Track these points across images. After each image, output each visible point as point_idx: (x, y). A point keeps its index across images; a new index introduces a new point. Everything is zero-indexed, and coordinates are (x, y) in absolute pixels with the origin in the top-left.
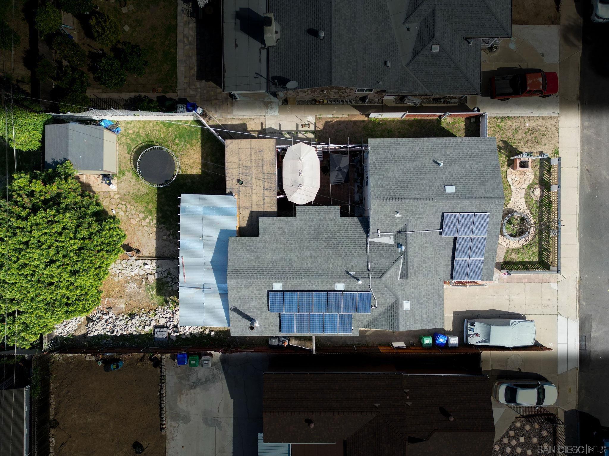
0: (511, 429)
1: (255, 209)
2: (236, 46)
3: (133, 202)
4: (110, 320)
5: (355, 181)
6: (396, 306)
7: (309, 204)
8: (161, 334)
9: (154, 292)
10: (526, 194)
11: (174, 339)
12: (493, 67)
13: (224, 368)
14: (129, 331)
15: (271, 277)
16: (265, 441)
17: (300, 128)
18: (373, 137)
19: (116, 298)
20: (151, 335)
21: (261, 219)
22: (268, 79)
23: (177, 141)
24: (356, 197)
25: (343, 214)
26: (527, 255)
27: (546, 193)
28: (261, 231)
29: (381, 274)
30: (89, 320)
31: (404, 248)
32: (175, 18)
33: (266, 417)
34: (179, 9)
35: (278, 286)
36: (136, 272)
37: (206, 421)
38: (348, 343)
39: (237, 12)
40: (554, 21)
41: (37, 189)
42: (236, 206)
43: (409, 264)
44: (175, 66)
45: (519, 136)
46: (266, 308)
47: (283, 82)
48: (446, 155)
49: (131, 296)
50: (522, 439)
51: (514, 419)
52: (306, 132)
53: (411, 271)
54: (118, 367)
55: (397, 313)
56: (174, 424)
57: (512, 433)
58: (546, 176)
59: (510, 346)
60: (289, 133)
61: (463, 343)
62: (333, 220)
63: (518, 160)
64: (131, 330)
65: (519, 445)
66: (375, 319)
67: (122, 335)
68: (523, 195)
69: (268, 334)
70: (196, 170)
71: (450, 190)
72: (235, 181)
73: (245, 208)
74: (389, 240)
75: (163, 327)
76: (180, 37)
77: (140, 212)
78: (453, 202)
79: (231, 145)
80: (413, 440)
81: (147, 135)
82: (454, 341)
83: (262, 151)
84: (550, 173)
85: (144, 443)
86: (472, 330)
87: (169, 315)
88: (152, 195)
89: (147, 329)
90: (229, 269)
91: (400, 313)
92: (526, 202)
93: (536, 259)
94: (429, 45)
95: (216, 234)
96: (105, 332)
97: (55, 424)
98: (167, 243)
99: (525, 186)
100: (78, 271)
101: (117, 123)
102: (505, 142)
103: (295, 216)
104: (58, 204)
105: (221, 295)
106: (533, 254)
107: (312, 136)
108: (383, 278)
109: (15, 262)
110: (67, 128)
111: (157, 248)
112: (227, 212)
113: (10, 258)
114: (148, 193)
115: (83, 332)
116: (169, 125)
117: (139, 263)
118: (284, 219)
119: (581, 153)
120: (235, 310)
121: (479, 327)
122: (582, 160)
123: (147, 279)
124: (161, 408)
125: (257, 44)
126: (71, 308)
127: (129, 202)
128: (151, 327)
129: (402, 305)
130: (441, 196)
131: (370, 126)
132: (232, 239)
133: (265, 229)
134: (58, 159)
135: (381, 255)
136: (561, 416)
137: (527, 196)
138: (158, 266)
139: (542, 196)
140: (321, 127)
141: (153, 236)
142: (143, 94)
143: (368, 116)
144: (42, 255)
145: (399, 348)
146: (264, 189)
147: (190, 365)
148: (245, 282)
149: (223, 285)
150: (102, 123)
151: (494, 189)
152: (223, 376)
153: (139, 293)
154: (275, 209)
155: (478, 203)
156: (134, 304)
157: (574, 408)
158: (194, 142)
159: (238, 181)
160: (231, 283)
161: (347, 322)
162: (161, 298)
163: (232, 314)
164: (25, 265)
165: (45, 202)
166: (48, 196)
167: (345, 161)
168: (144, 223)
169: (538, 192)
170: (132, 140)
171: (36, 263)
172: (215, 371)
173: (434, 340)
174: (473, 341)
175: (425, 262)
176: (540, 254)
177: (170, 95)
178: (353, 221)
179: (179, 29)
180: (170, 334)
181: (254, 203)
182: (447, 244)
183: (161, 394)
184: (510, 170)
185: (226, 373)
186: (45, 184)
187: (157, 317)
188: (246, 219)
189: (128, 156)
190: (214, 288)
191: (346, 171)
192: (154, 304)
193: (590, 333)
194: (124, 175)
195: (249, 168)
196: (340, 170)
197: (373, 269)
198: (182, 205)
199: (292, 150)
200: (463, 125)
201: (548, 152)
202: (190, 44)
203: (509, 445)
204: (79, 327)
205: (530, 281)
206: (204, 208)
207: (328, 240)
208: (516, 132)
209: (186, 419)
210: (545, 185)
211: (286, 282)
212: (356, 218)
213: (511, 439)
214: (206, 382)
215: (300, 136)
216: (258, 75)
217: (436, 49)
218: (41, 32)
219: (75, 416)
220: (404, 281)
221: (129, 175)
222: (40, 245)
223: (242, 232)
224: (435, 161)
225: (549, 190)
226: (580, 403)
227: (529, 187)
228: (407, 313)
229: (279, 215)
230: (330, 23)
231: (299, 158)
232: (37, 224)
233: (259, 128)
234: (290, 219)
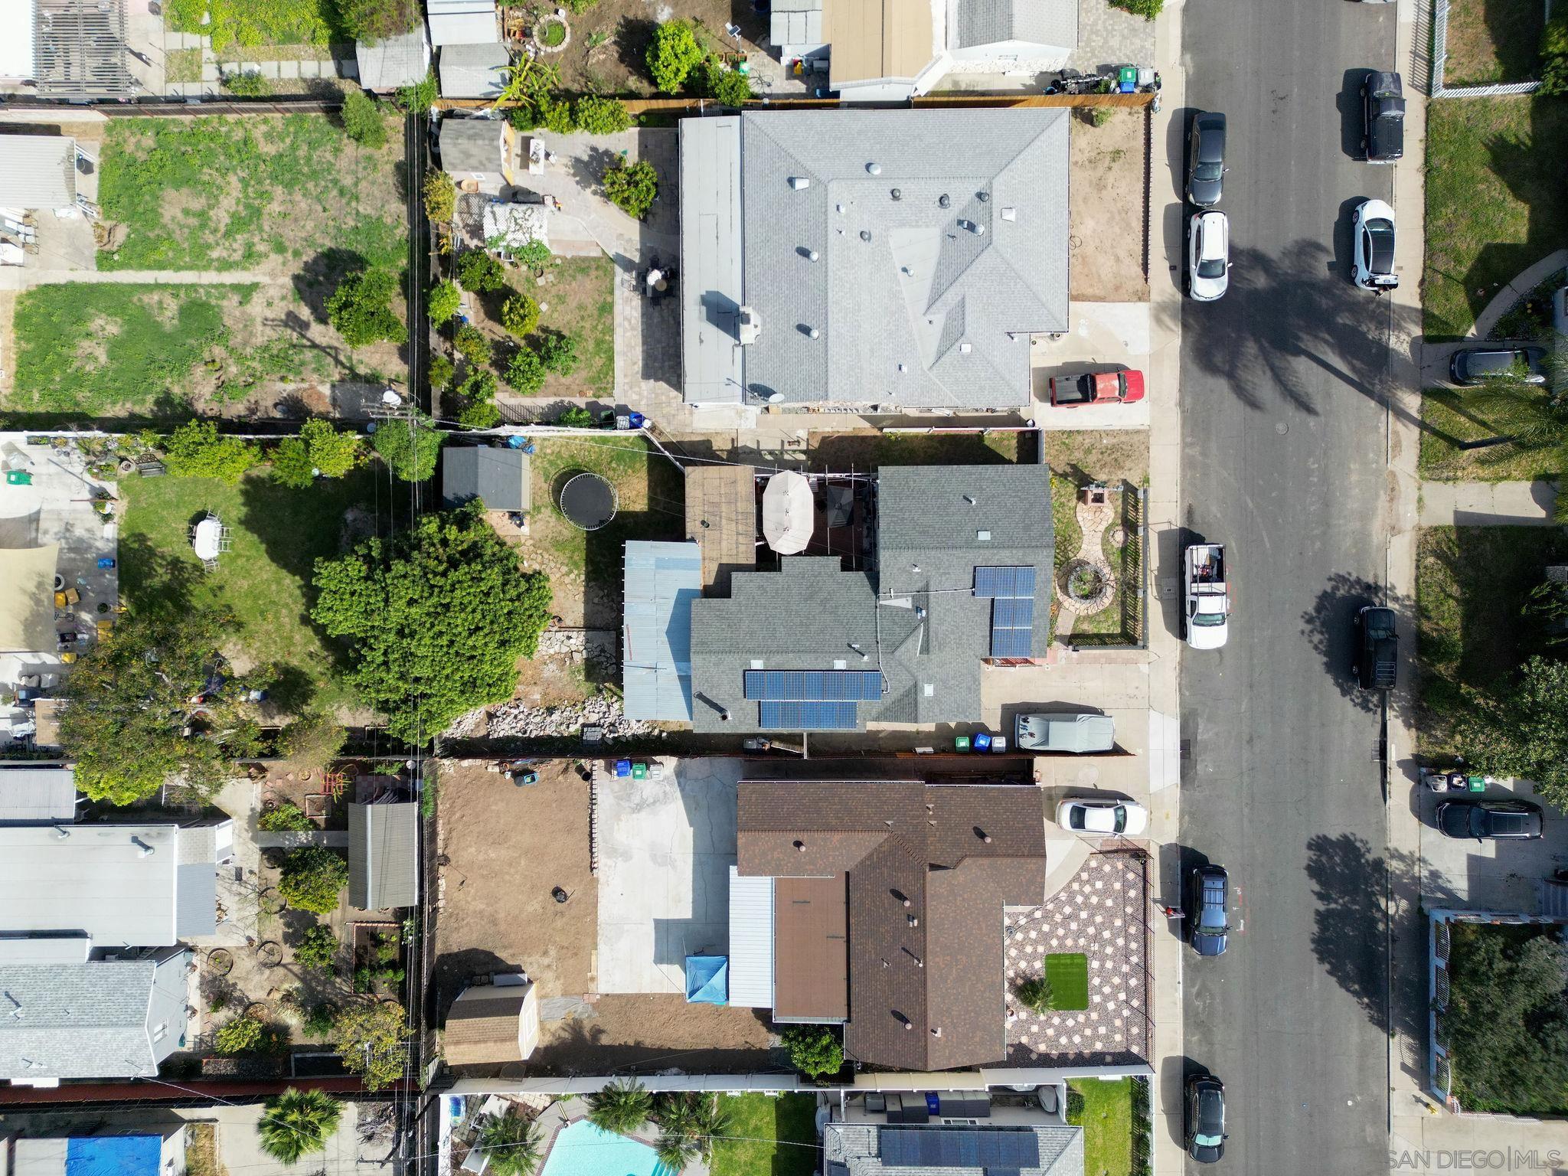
0: (1083, 870)
1: (724, 561)
2: (701, 341)
3: (552, 550)
4: (521, 716)
5: (865, 520)
6: (915, 689)
7: (799, 554)
8: (592, 735)
9: (581, 677)
10: (1103, 539)
11: (610, 742)
12: (1057, 362)
13: (679, 784)
14: (548, 732)
15: (749, 652)
16: (740, 874)
17: (786, 447)
18: (883, 464)
19: (528, 685)
20: (577, 737)
21: (734, 575)
22: (744, 388)
23: (614, 465)
24: (866, 544)
25: (846, 567)
26: (1105, 625)
27: (1131, 537)
28: (734, 591)
29: (894, 648)
30: (491, 716)
31: (924, 612)
32: (612, 292)
33: (742, 839)
34: (618, 280)
35: (757, 664)
36: (557, 648)
37: (654, 858)
38: (854, 748)
39: (702, 297)
40: (1142, 296)
41: (452, 537)
42: (700, 557)
43: (931, 634)
44: (611, 359)
45: (1092, 458)
46: (741, 694)
47: (765, 392)
48: (981, 489)
49: (549, 683)
50: (1099, 885)
51: (1087, 856)
52: (794, 451)
53: (933, 643)
54: (533, 779)
55: (916, 700)
56: (610, 862)
57: (1085, 876)
58: (1131, 514)
59: (1078, 751)
60: (771, 453)
61: (1013, 747)
62: (832, 576)
63: (1092, 491)
64: (551, 731)
65: (1095, 892)
66: (887, 709)
67: (537, 738)
68: (1099, 541)
69: (743, 729)
70: (640, 505)
71: (985, 536)
72: (698, 523)
73: (712, 559)
74: (906, 603)
75: (594, 725)
76: (618, 320)
77: (562, 564)
78: (987, 553)
79: (694, 476)
80: (934, 867)
81: (572, 456)
82: (1000, 743)
83: (734, 482)
84: (1137, 510)
85: (567, 889)
86: (1025, 728)
87: (604, 709)
88: (579, 540)
89: (573, 729)
90: (693, 641)
91: (920, 699)
92: (1104, 550)
93: (1118, 630)
94: (957, 344)
95: (674, 595)
96: (513, 732)
97: (446, 860)
98: (600, 608)
99: (1102, 528)
100: (508, 641)
101: (530, 439)
102: (1074, 467)
103: (780, 570)
104: (481, 556)
105: (680, 677)
106: (1114, 623)
107: (803, 457)
108: (897, 653)
109: (429, 630)
110: (476, 454)
111: (586, 615)
112: (687, 565)
113: (422, 624)
114: (573, 538)
115: (482, 732)
116: (604, 440)
117: (560, 635)
118: (766, 574)
119: (1182, 482)
120: (700, 696)
121: (1034, 724)
122: (1183, 491)
123: (572, 658)
124: (591, 839)
125: (729, 340)
126: (494, 690)
127: (546, 550)
128: (578, 726)
129: (922, 689)
130: (972, 544)
131: (884, 443)
132: (695, 602)
133: (739, 589)
134: (462, 494)
135: (895, 623)
136: (1154, 852)
137: (1105, 542)
138: (587, 641)
139: (1125, 541)
140: (816, 445)
141: (580, 597)
142: (567, 400)
143: (881, 429)
144: (466, 620)
145: (924, 754)
146: (738, 534)
147: (634, 776)
148: (713, 658)
149: (683, 665)
150: (512, 441)
151: (1042, 536)
152: (678, 794)
153: (560, 679)
154: (753, 561)
155: (1020, 553)
156: (553, 693)
157: (1173, 841)
158: (638, 466)
159: (703, 522)
160: (696, 660)
161: (848, 713)
162: (591, 686)
163: (696, 702)
164: (441, 634)
165: (463, 553)
166: (465, 546)
167: (848, 496)
168: (567, 580)
169: (1120, 536)
170: (551, 463)
171: (460, 629)
172: (668, 788)
173: (972, 741)
174: (1026, 743)
175: (953, 633)
176: (1124, 624)
177: (603, 401)
178: (859, 578)
179: (618, 308)
180: (604, 735)
181: (724, 552)
182: (983, 607)
183: (591, 820)
184: (1081, 504)
185: (682, 790)
186: (461, 530)
187: (586, 712)
188: (714, 574)
189: (545, 486)
190: (669, 668)
191: (848, 509)
192: (581, 694)
193: (1196, 734)
194: (539, 512)
195: (718, 505)
196: (840, 508)
197: (883, 640)
198: (627, 557)
199: (776, 480)
200: (1014, 442)
201: (1135, 481)
202: (633, 329)
203: (1081, 892)
204: (477, 725)
205: (1110, 661)
206: (658, 560)
207: (823, 603)
208: (1088, 451)
209: (626, 856)
210: (1130, 526)
211: (768, 659)
212: (862, 573)
213: (1083, 883)
214: (654, 802)
215: (787, 457)
216: (730, 381)
217: (967, 348)
218: (434, 321)
219: (473, 850)
220: (925, 657)
221: (547, 513)
222: (463, 607)
223: (708, 592)
224: (965, 498)
225: (1136, 533)
226: (1183, 835)
227: (1108, 530)
228: (929, 700)
229: (758, 570)
230: (826, 319)
231: (786, 492)
232: (459, 582)
233: (729, 447)
234: (773, 574)
